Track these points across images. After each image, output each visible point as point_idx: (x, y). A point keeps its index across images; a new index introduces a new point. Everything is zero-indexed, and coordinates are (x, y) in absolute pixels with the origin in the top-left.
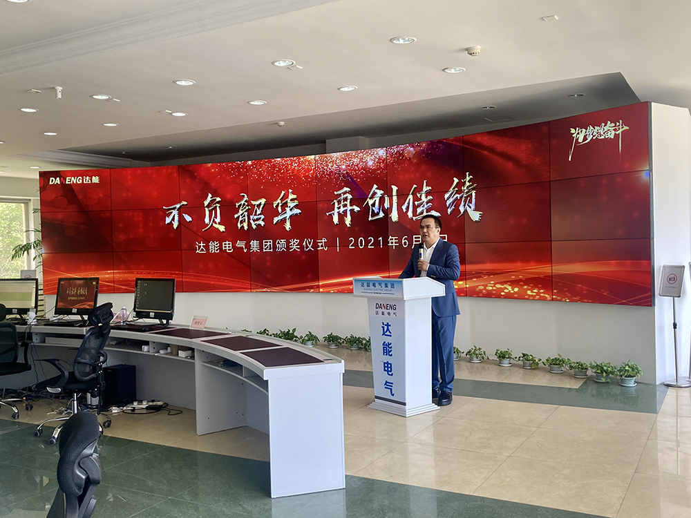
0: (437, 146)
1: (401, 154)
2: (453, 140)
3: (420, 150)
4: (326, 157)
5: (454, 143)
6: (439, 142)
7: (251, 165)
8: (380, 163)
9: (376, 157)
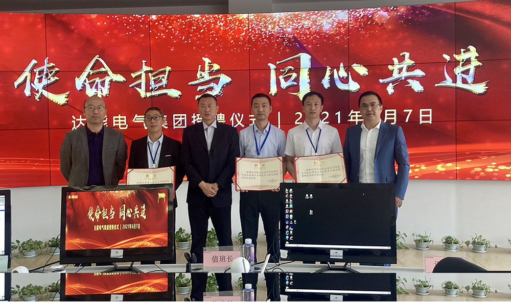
0: (420, 12)
1: (369, 19)
2: (442, 7)
3: (397, 15)
4: (265, 17)
5: (444, 10)
6: (423, 7)
7: (156, 21)
8: (340, 27)
9: (334, 21)
